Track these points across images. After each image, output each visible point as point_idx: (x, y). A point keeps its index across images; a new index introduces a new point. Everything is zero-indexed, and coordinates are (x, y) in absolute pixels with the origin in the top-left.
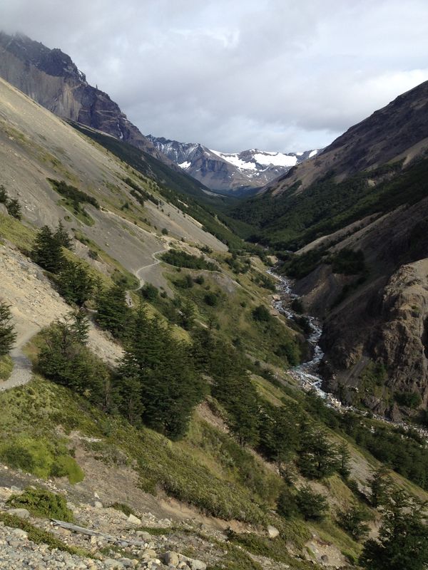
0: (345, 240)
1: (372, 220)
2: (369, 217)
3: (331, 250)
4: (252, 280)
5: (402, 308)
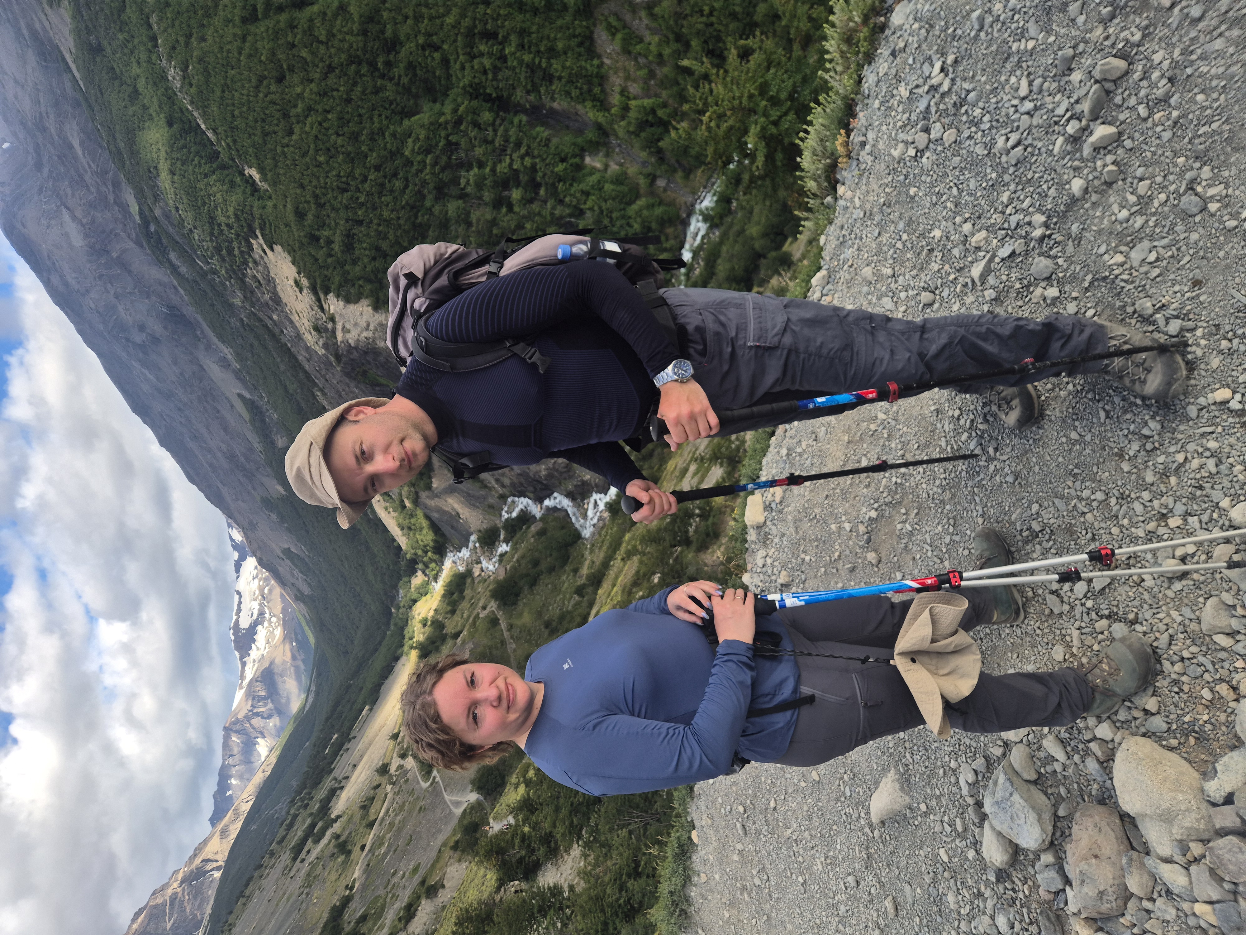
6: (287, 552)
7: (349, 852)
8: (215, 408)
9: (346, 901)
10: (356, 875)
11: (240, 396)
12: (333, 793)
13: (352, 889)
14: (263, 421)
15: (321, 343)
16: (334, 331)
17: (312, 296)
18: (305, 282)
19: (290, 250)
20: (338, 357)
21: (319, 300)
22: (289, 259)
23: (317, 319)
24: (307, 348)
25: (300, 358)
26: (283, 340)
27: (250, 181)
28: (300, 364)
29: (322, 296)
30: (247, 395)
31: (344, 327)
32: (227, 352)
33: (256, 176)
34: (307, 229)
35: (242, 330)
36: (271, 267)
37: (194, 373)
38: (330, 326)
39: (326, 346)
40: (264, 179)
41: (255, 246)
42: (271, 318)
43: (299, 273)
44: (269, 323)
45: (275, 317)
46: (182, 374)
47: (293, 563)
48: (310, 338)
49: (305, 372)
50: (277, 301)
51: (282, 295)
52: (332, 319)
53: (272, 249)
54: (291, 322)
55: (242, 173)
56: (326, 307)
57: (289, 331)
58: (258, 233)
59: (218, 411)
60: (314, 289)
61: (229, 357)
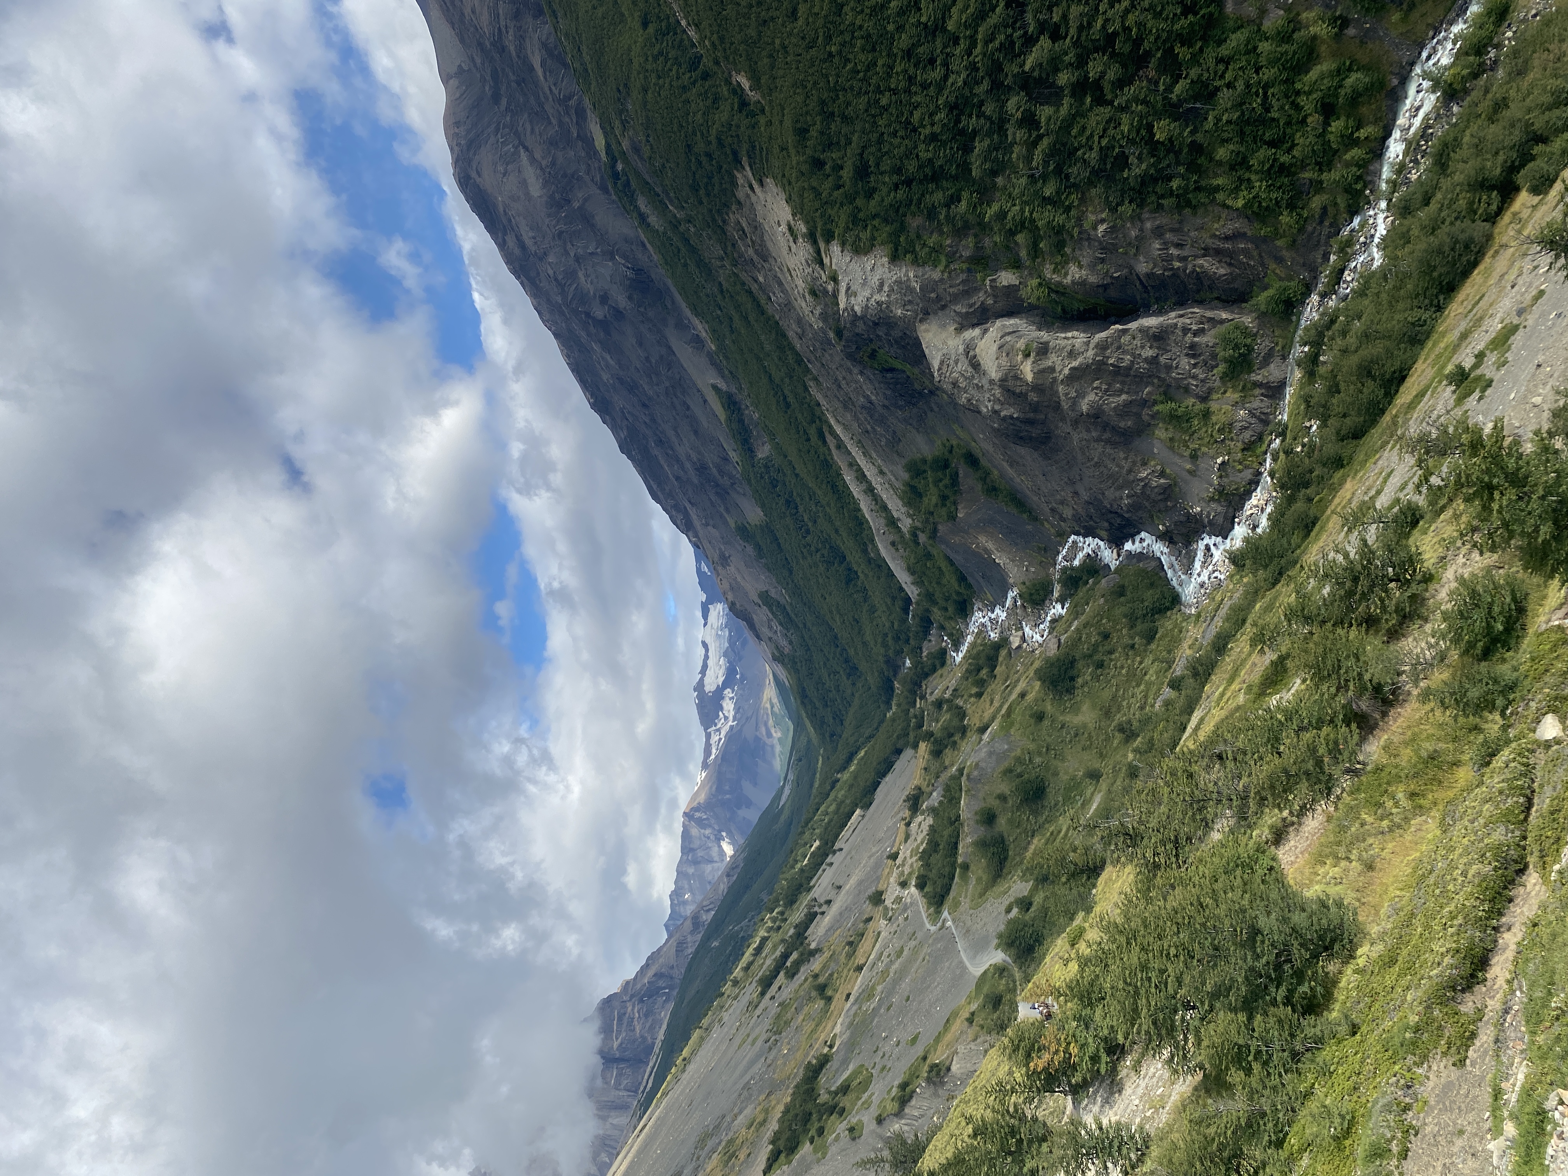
0: (884, 497)
1: (840, 445)
2: (834, 451)
3: (906, 524)
4: (979, 695)
5: (1029, 377)
6: (765, 597)
7: (829, 999)
8: (685, 403)
9: (824, 1061)
10: (838, 1029)
11: (715, 387)
12: (811, 917)
13: (831, 1047)
14: (741, 421)
15: (817, 312)
16: (835, 295)
17: (809, 247)
18: (802, 228)
19: (785, 183)
20: (839, 333)
21: (818, 252)
22: (783, 196)
23: (815, 279)
24: (800, 321)
25: (791, 334)
26: (770, 310)
27: (737, 91)
28: (790, 344)
29: (822, 246)
30: (723, 386)
31: (848, 289)
32: (701, 328)
33: (746, 84)
34: (809, 152)
35: (719, 297)
36: (759, 208)
37: (661, 357)
38: (830, 287)
39: (824, 317)
40: (756, 84)
41: (740, 181)
42: (756, 280)
43: (794, 215)
44: (754, 287)
45: (761, 279)
46: (647, 359)
47: (771, 610)
48: (805, 306)
49: (797, 354)
50: (764, 255)
51: (770, 245)
52: (834, 279)
53: (761, 184)
54: (780, 284)
55: (728, 82)
56: (826, 261)
57: (777, 297)
58: (745, 161)
59: (688, 408)
60: (812, 237)
61: (704, 334)
